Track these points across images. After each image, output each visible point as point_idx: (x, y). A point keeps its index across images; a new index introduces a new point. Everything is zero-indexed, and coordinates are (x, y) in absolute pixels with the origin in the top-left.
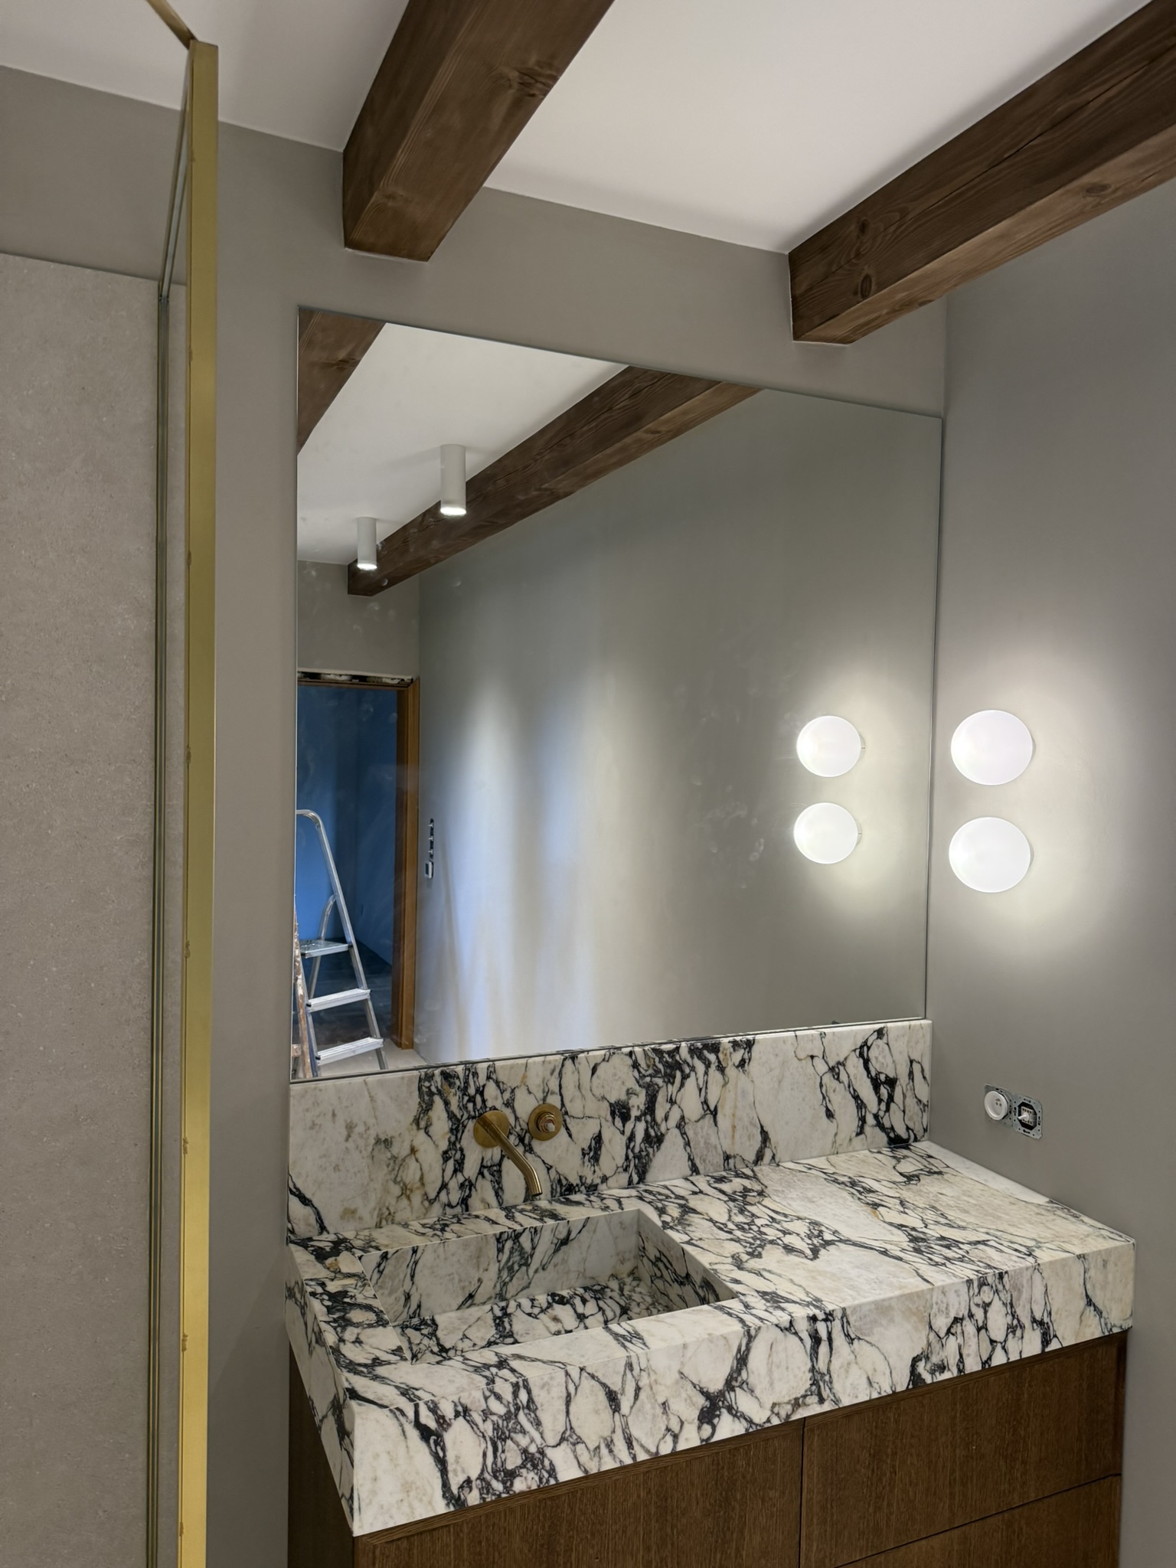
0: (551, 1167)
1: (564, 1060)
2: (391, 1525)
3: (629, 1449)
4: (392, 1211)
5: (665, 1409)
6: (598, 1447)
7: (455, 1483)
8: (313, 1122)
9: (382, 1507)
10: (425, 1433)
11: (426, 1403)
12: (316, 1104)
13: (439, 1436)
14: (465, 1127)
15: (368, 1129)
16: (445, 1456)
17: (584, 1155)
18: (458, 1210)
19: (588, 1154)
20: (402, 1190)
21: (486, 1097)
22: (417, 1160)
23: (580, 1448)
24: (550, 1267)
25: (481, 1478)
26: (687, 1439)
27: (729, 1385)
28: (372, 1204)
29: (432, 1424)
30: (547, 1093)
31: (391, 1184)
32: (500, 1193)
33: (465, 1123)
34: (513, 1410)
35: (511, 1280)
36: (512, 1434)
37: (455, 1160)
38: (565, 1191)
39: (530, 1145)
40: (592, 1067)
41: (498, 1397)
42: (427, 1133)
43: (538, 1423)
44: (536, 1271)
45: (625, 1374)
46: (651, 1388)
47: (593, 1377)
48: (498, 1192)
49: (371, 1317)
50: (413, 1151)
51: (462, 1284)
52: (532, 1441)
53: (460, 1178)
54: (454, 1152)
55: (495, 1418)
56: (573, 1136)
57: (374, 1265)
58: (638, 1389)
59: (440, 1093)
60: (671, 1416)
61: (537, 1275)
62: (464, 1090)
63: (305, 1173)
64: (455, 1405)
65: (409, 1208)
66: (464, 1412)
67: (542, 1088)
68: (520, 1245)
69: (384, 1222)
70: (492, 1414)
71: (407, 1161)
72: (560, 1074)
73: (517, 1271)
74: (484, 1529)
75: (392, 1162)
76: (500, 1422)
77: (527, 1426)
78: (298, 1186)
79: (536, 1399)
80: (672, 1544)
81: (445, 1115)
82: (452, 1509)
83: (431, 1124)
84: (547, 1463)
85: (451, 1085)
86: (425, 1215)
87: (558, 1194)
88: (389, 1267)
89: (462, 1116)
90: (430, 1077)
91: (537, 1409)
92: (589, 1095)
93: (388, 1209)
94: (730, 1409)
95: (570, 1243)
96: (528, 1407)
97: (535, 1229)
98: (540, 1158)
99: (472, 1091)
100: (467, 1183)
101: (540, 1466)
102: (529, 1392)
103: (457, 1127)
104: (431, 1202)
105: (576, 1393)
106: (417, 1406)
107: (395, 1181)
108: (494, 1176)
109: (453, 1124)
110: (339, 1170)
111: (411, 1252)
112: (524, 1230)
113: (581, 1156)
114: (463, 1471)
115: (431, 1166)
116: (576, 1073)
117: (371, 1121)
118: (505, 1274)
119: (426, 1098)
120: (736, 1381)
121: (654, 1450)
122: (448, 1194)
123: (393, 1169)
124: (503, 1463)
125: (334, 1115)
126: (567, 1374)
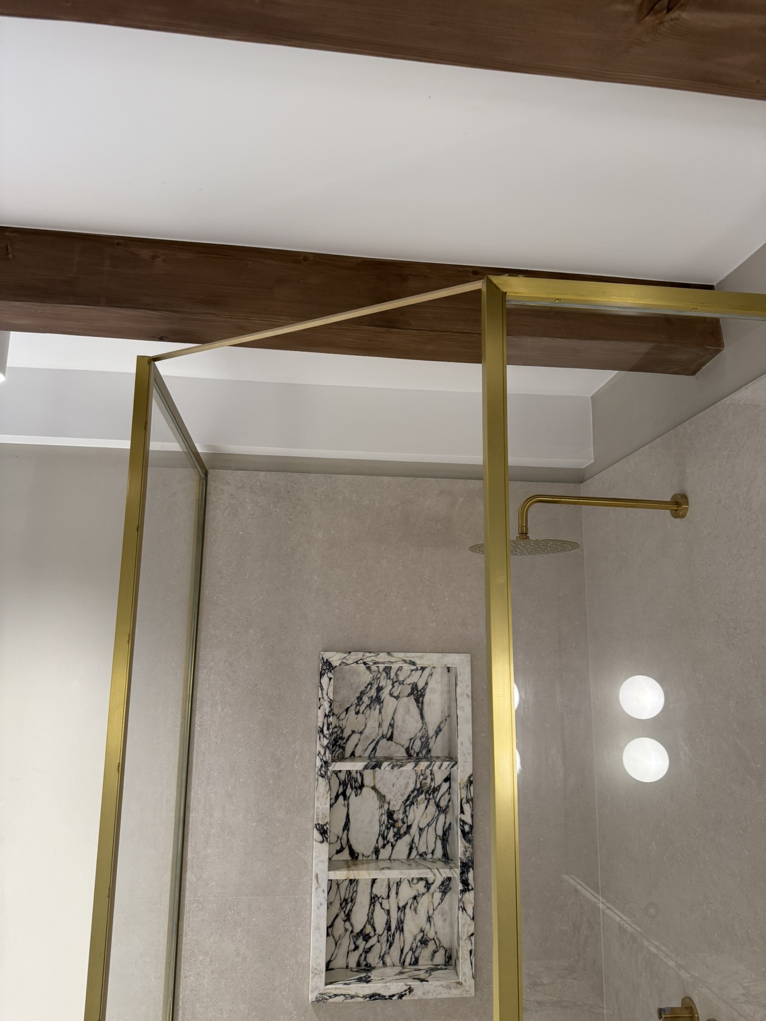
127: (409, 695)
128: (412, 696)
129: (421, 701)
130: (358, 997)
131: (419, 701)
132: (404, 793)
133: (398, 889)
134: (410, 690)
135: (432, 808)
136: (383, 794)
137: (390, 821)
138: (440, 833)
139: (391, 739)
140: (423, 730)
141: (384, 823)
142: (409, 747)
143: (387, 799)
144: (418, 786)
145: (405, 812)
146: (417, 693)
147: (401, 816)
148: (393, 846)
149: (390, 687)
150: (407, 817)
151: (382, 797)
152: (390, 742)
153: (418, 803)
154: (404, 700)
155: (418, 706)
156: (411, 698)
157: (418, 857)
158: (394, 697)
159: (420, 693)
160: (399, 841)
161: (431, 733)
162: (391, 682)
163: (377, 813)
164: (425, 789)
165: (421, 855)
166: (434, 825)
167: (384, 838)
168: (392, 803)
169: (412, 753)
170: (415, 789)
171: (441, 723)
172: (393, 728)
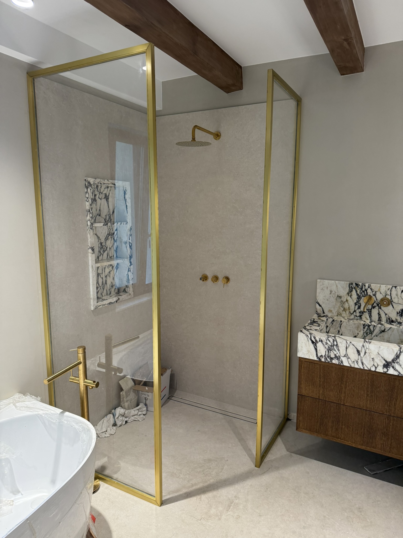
0: (387, 314)
1: (392, 287)
2: (305, 357)
3: (362, 365)
4: (341, 313)
5: (373, 360)
6: (354, 361)
7: (319, 355)
8: (322, 288)
9: (303, 353)
10: (313, 342)
11: (313, 336)
12: (323, 284)
13: (316, 344)
14: (361, 298)
15: (335, 293)
16: (317, 348)
17: (398, 313)
18: (359, 318)
19: (399, 314)
20: (344, 309)
21: (368, 292)
22: (348, 303)
23: (349, 360)
24: (379, 336)
25: (325, 356)
26: (379, 370)
27: (393, 361)
28: (336, 310)
29: (314, 341)
30: (386, 295)
31: (341, 308)
32: (371, 317)
33: (361, 297)
34: (333, 345)
35: (367, 336)
36: (332, 350)
37: (358, 306)
38: (391, 321)
39: (380, 307)
40: (401, 290)
41: (329, 341)
42: (351, 297)
43: (339, 350)
44: (374, 336)
45: (362, 347)
46: (369, 353)
47: (353, 345)
48: (370, 316)
49: (318, 325)
50: (347, 301)
51: (353, 333)
52: (337, 353)
53: (360, 311)
54: (358, 303)
55: (328, 345)
56: (394, 308)
57: (331, 322)
58: (365, 353)
59: (354, 288)
60: (375, 362)
61: (374, 337)
62: (362, 289)
63: (320, 298)
64: (319, 339)
65: (345, 314)
66: (322, 341)
67: (384, 293)
68: (370, 328)
69: (339, 315)
70: (328, 344)
71: (345, 302)
72: (391, 290)
73: (369, 334)
74: (326, 368)
75: (341, 302)
76: (330, 346)
77: (336, 350)
78: (318, 302)
79: (338, 345)
80: (375, 394)
81: (356, 294)
82: (318, 360)
83: (352, 295)
84: (341, 360)
85: (358, 287)
86: (350, 317)
87: (389, 322)
88: (334, 323)
89: (361, 295)
90: (352, 284)
91: (339, 347)
92: (400, 298)
93: (340, 312)
94: (393, 367)
95: (385, 332)
96: (337, 346)
97: (375, 325)
98: (383, 311)
99: (364, 289)
100: (361, 312)
101: (339, 360)
102: (337, 342)
103: (359, 298)
104: (351, 314)
105: (349, 347)
106: (311, 336)
107: (342, 306)
108: (369, 312)
109: (358, 297)
110: (328, 301)
111: (340, 321)
112: (371, 325)
113: (396, 313)
114: (321, 353)
115: (351, 305)
116: (396, 291)
117: (336, 291)
118: (365, 334)
119: (351, 289)
120: (396, 361)
121: (370, 368)
122: (356, 313)
123: (342, 304)
124: (330, 355)
125: (327, 288)
126: (346, 342)
127: (104, 198)
129: (108, 201)
130: (106, 304)
132: (105, 236)
133: (105, 270)
134: (104, 196)
135: (113, 240)
136: (99, 236)
137: (102, 246)
138: (115, 249)
139: (100, 215)
140: (109, 212)
141: (100, 247)
142: (105, 218)
143: (100, 238)
144: (109, 233)
147: (104, 244)
148: (103, 255)
149: (98, 195)
150: (106, 244)
151: (98, 238)
152: (100, 217)
153: (109, 239)
154: (103, 200)
155: (107, 203)
156: (105, 200)
157: (110, 258)
158: (100, 199)
159: (107, 197)
160: (104, 253)
161: (111, 213)
162: (99, 193)
163: (98, 243)
165: (110, 257)
166: (113, 247)
167: (100, 252)
168: (101, 240)
169: (106, 221)
170: (108, 234)
171: (114, 209)
172: (100, 211)
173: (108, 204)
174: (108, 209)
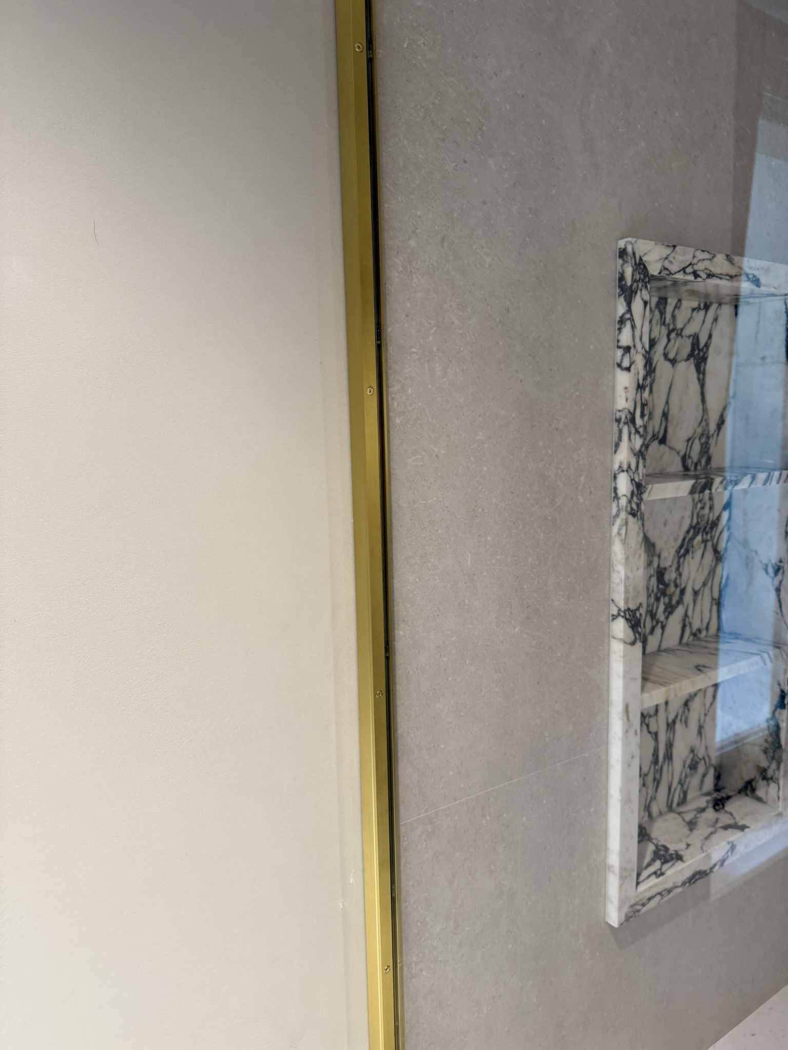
127: (688, 359)
128: (692, 359)
129: (702, 369)
130: (676, 887)
131: (700, 368)
132: (678, 536)
134: (687, 349)
135: (709, 555)
136: (652, 540)
137: (661, 586)
138: (716, 595)
139: (663, 441)
140: (704, 423)
141: (653, 591)
142: (685, 454)
143: (658, 548)
144: (695, 521)
145: (678, 569)
146: (699, 354)
147: (673, 575)
148: (663, 628)
149: (664, 341)
150: (680, 575)
151: (651, 547)
152: (663, 446)
153: (694, 550)
154: (682, 366)
155: (699, 379)
156: (691, 364)
157: (692, 638)
158: (670, 361)
159: (701, 354)
160: (671, 618)
161: (713, 427)
162: (666, 332)
164: (703, 524)
166: (709, 584)
167: (653, 616)
168: (663, 556)
169: (690, 466)
170: (691, 527)
171: (725, 408)
172: (667, 419)
173: (702, 385)
174: (701, 407)
